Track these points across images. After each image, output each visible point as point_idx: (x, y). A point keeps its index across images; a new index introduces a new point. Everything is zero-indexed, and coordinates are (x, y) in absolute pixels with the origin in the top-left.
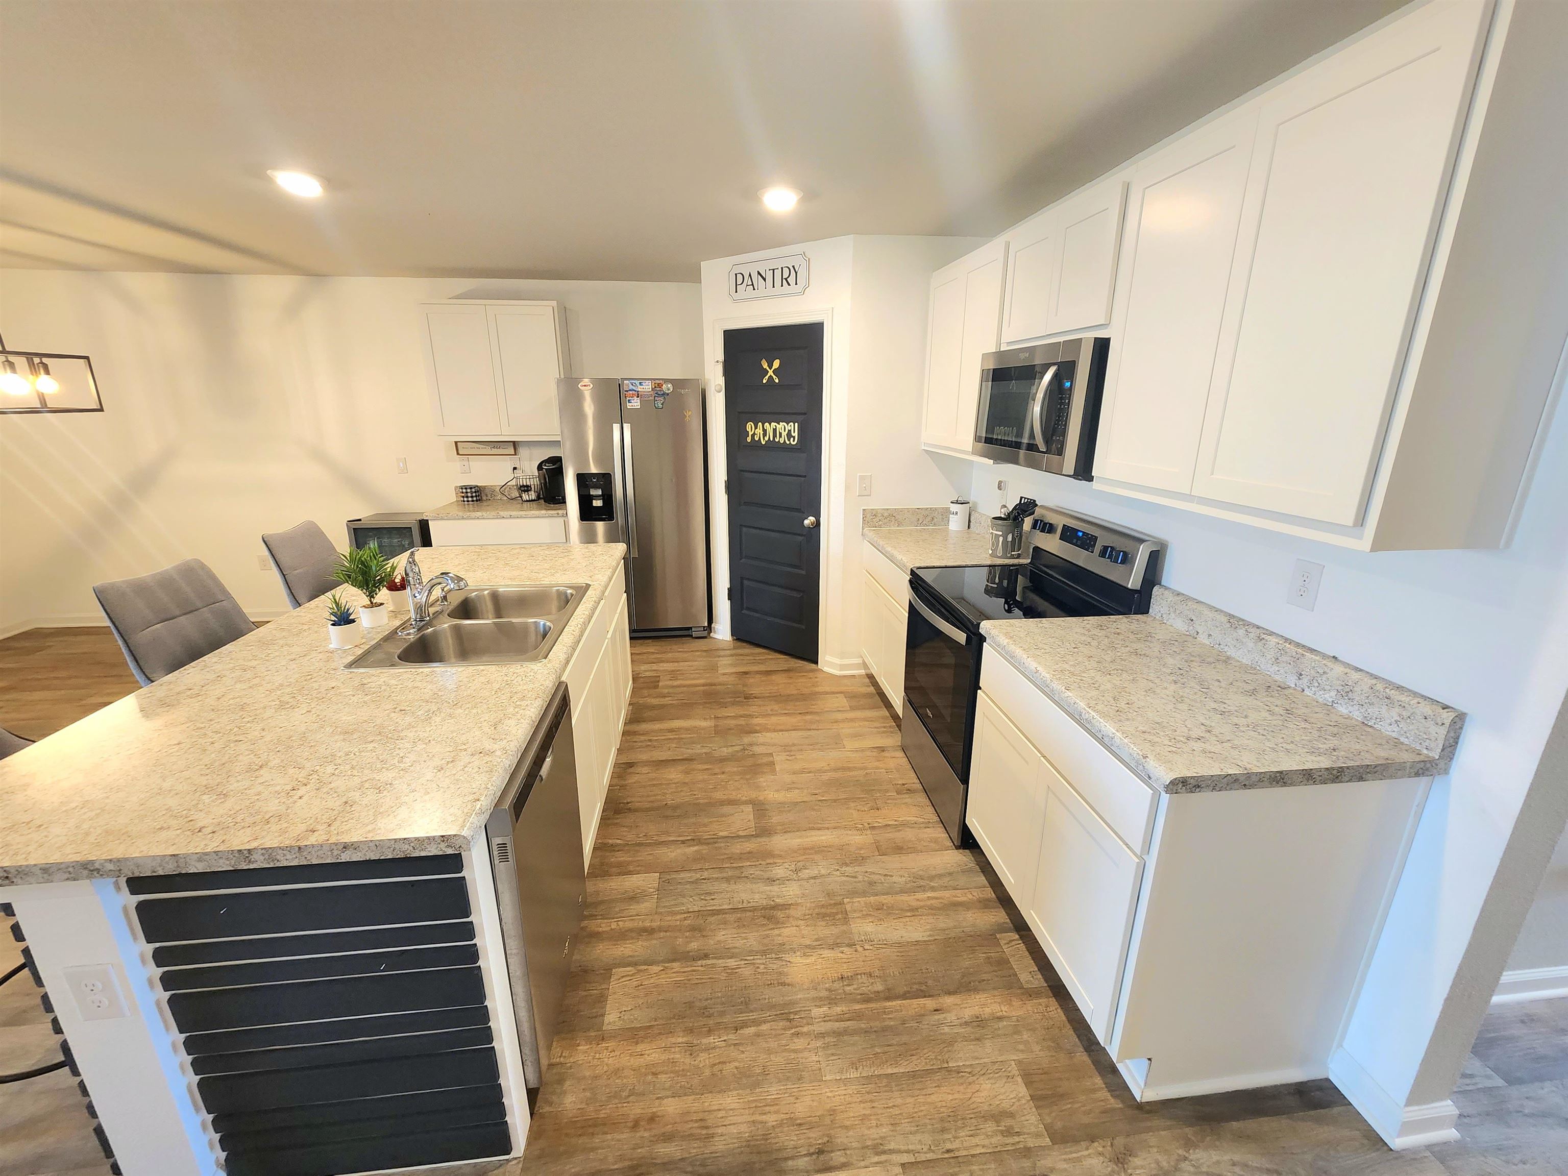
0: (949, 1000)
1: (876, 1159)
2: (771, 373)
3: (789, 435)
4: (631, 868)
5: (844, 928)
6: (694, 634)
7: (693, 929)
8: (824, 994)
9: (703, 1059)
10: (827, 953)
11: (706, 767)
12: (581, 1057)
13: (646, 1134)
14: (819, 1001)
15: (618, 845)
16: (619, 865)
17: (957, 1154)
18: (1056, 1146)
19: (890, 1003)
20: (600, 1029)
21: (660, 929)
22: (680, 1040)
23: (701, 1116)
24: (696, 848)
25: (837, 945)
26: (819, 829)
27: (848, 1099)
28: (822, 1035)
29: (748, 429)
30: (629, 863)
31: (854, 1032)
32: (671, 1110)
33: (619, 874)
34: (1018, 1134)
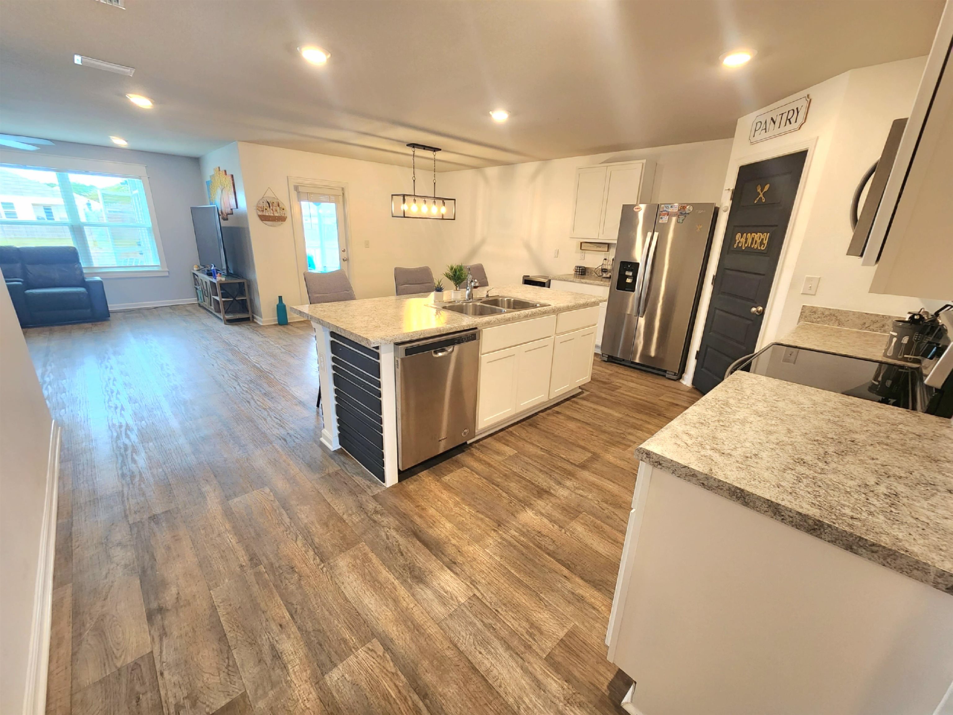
0: (578, 580)
1: (468, 584)
2: (761, 195)
3: (762, 243)
4: (510, 444)
5: (568, 520)
6: (667, 376)
7: (505, 475)
8: (525, 530)
9: (457, 510)
10: (546, 521)
11: (592, 430)
12: (427, 480)
13: (417, 511)
14: (518, 530)
15: (515, 435)
16: (507, 441)
17: (499, 615)
18: (545, 661)
19: (548, 557)
20: (440, 478)
21: (494, 468)
22: (457, 499)
23: (436, 521)
24: (543, 453)
25: (555, 522)
26: (614, 482)
27: (485, 562)
28: (504, 539)
29: (737, 239)
30: (511, 442)
31: (518, 550)
32: (430, 512)
33: (504, 444)
34: (534, 639)
